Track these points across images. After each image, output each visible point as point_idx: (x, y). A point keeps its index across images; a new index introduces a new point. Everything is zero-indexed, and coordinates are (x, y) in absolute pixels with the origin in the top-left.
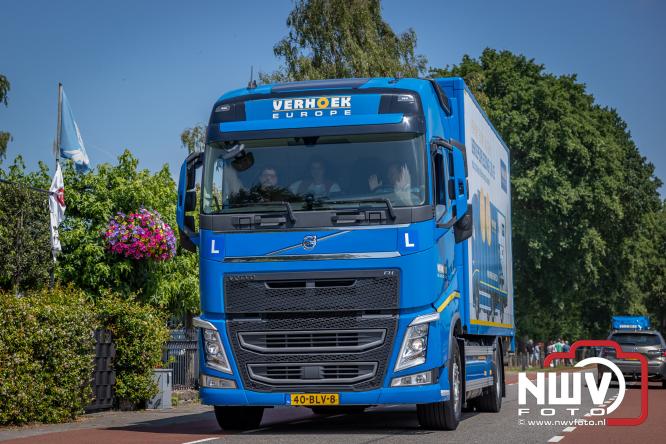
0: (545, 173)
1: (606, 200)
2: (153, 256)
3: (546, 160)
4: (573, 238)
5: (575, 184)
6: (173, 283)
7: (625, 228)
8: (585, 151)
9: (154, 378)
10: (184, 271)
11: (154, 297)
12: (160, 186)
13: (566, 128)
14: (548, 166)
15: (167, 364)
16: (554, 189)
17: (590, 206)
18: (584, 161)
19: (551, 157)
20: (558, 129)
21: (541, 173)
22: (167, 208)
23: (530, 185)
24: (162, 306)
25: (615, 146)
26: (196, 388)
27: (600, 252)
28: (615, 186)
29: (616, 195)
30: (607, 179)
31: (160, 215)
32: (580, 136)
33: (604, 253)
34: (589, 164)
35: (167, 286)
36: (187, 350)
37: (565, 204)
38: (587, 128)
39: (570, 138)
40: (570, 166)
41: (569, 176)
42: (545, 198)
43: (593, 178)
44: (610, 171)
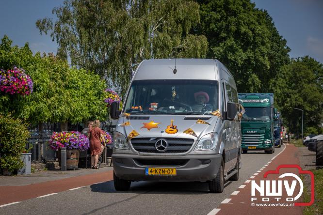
0: (229, 44)
1: (261, 59)
2: (20, 93)
3: (230, 38)
4: (244, 79)
5: (245, 50)
6: (32, 107)
7: (271, 73)
8: (250, 33)
9: (22, 158)
10: (37, 100)
11: (21, 114)
12: (24, 55)
13: (241, 21)
14: (231, 41)
15: (29, 150)
16: (234, 53)
17: (253, 62)
18: (249, 38)
19: (233, 36)
20: (236, 21)
21: (227, 44)
22: (28, 67)
23: (221, 51)
24: (25, 119)
25: (266, 30)
26: (44, 163)
27: (258, 86)
28: (266, 52)
29: (267, 56)
30: (262, 48)
31: (24, 71)
32: (248, 25)
33: (260, 87)
34: (252, 39)
35: (28, 108)
36: (39, 142)
37: (239, 61)
38: (251, 21)
39: (242, 26)
40: (242, 41)
41: (242, 46)
42: (229, 58)
43: (254, 47)
44: (263, 44)
